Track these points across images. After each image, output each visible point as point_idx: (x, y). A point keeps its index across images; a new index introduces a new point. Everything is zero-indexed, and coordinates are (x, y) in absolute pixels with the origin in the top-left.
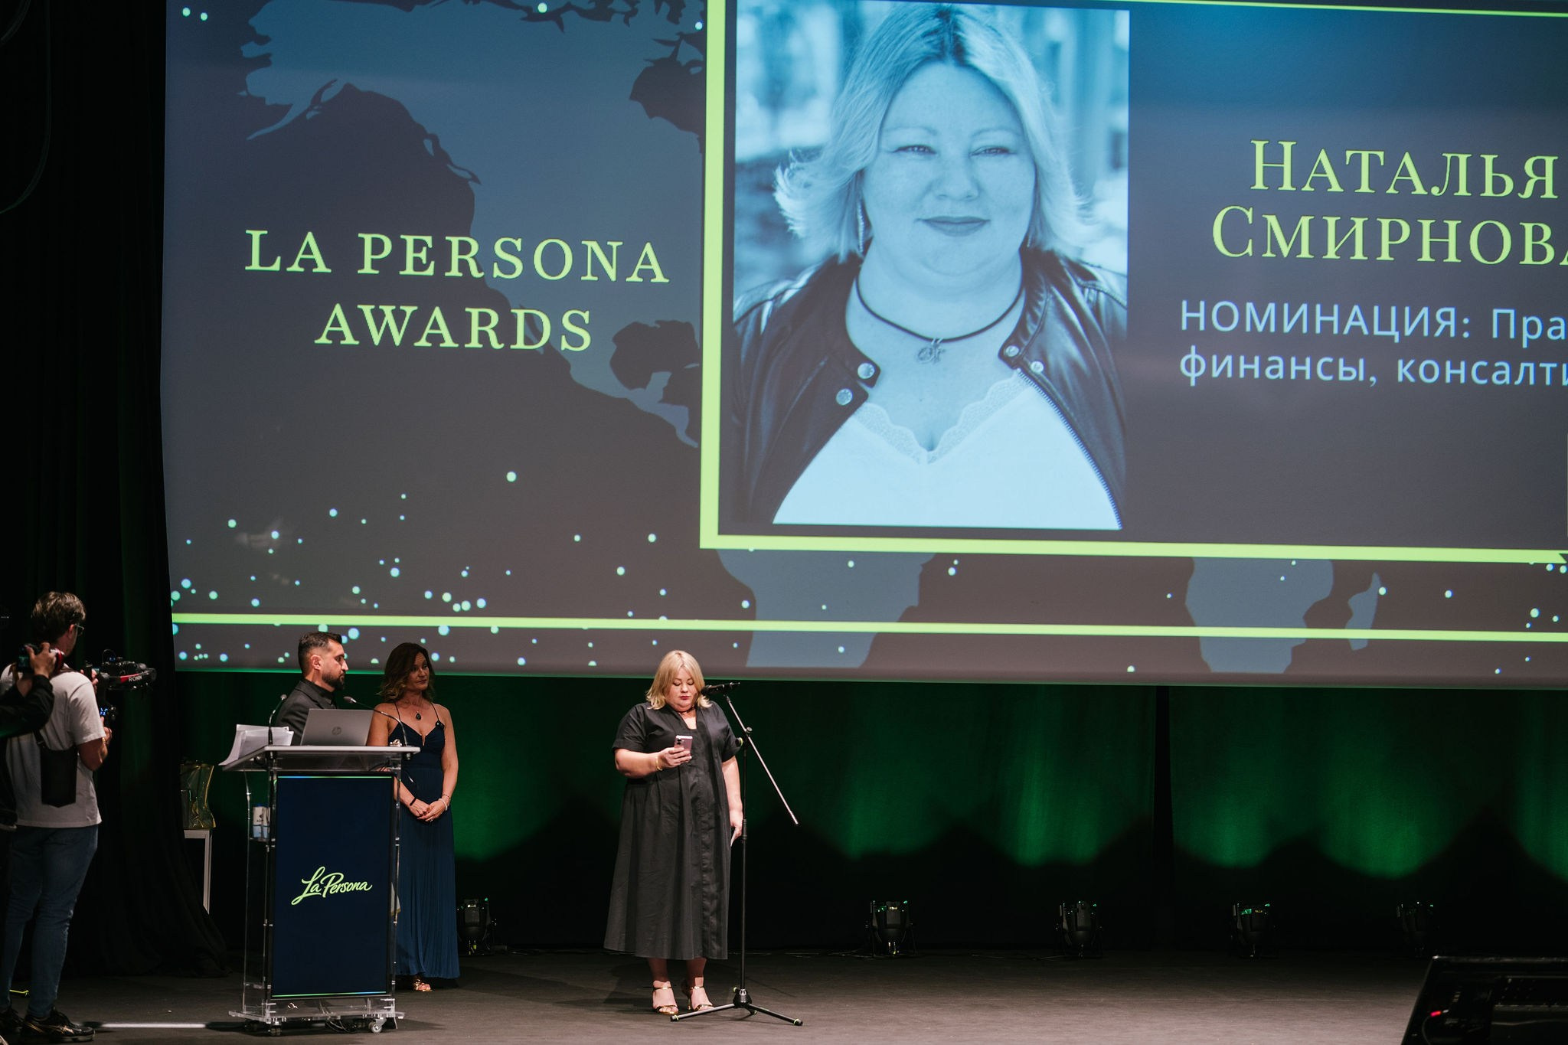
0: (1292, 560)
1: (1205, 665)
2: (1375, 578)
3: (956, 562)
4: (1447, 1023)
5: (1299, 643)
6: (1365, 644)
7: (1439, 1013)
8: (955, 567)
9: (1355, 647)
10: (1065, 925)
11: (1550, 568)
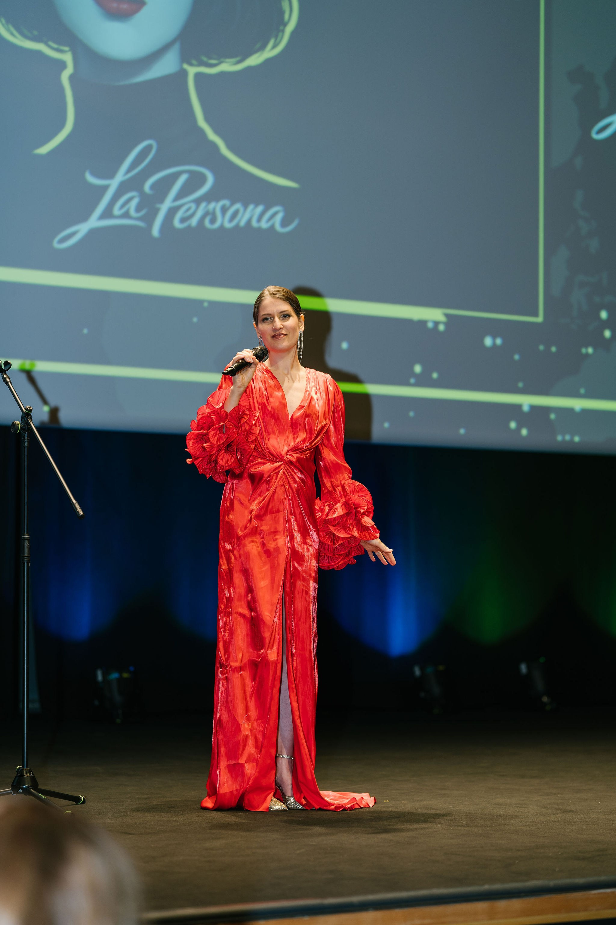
0: (204, 302)
11: (430, 325)
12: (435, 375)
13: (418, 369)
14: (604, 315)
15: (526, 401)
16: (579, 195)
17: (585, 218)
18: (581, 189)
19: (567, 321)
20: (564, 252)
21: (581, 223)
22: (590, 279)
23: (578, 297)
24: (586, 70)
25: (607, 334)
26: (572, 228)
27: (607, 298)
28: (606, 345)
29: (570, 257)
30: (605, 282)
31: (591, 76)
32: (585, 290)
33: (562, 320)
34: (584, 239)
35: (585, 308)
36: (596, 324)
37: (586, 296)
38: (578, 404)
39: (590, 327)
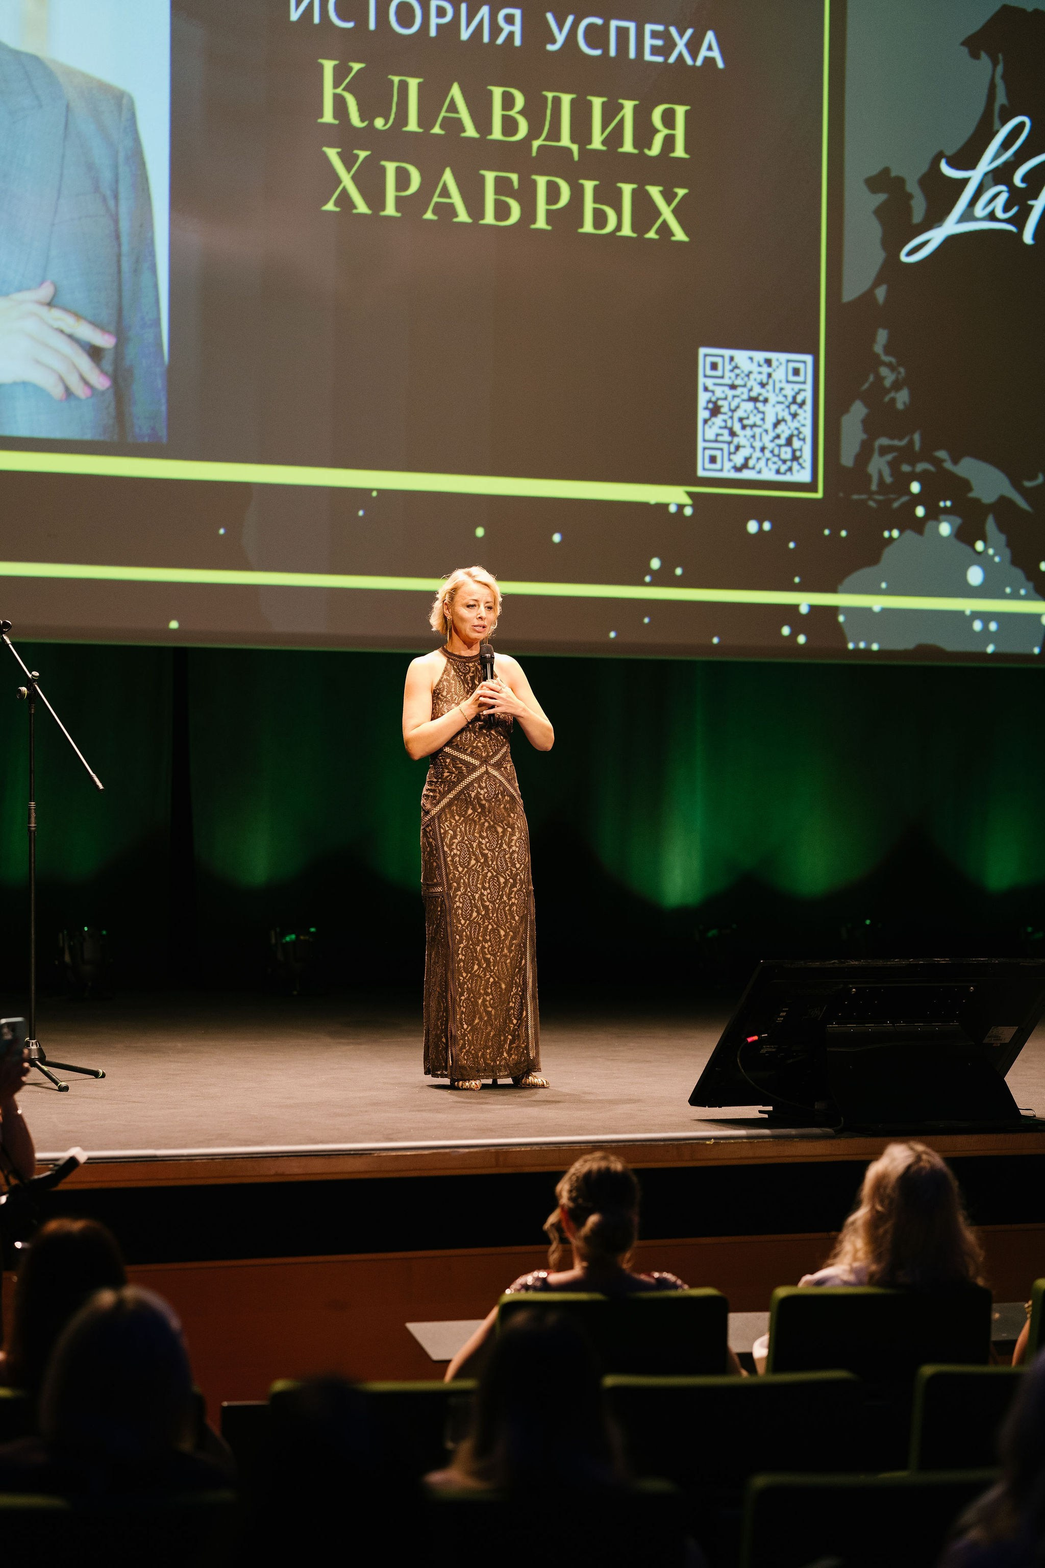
0: (371, 490)
1: (264, 621)
4: (763, 1051)
7: (756, 1038)
10: (67, 958)
11: (673, 509)
12: (679, 571)
13: (655, 564)
14: (915, 487)
15: (804, 601)
16: (882, 336)
17: (890, 366)
18: (885, 328)
19: (863, 497)
20: (858, 410)
21: (884, 371)
22: (896, 443)
23: (878, 466)
24: (893, 174)
25: (920, 511)
26: (871, 378)
27: (921, 467)
28: (918, 526)
29: (868, 415)
30: (917, 446)
31: (900, 181)
32: (889, 457)
33: (855, 497)
34: (888, 391)
35: (888, 479)
36: (905, 499)
37: (890, 464)
38: (877, 603)
39: (896, 505)
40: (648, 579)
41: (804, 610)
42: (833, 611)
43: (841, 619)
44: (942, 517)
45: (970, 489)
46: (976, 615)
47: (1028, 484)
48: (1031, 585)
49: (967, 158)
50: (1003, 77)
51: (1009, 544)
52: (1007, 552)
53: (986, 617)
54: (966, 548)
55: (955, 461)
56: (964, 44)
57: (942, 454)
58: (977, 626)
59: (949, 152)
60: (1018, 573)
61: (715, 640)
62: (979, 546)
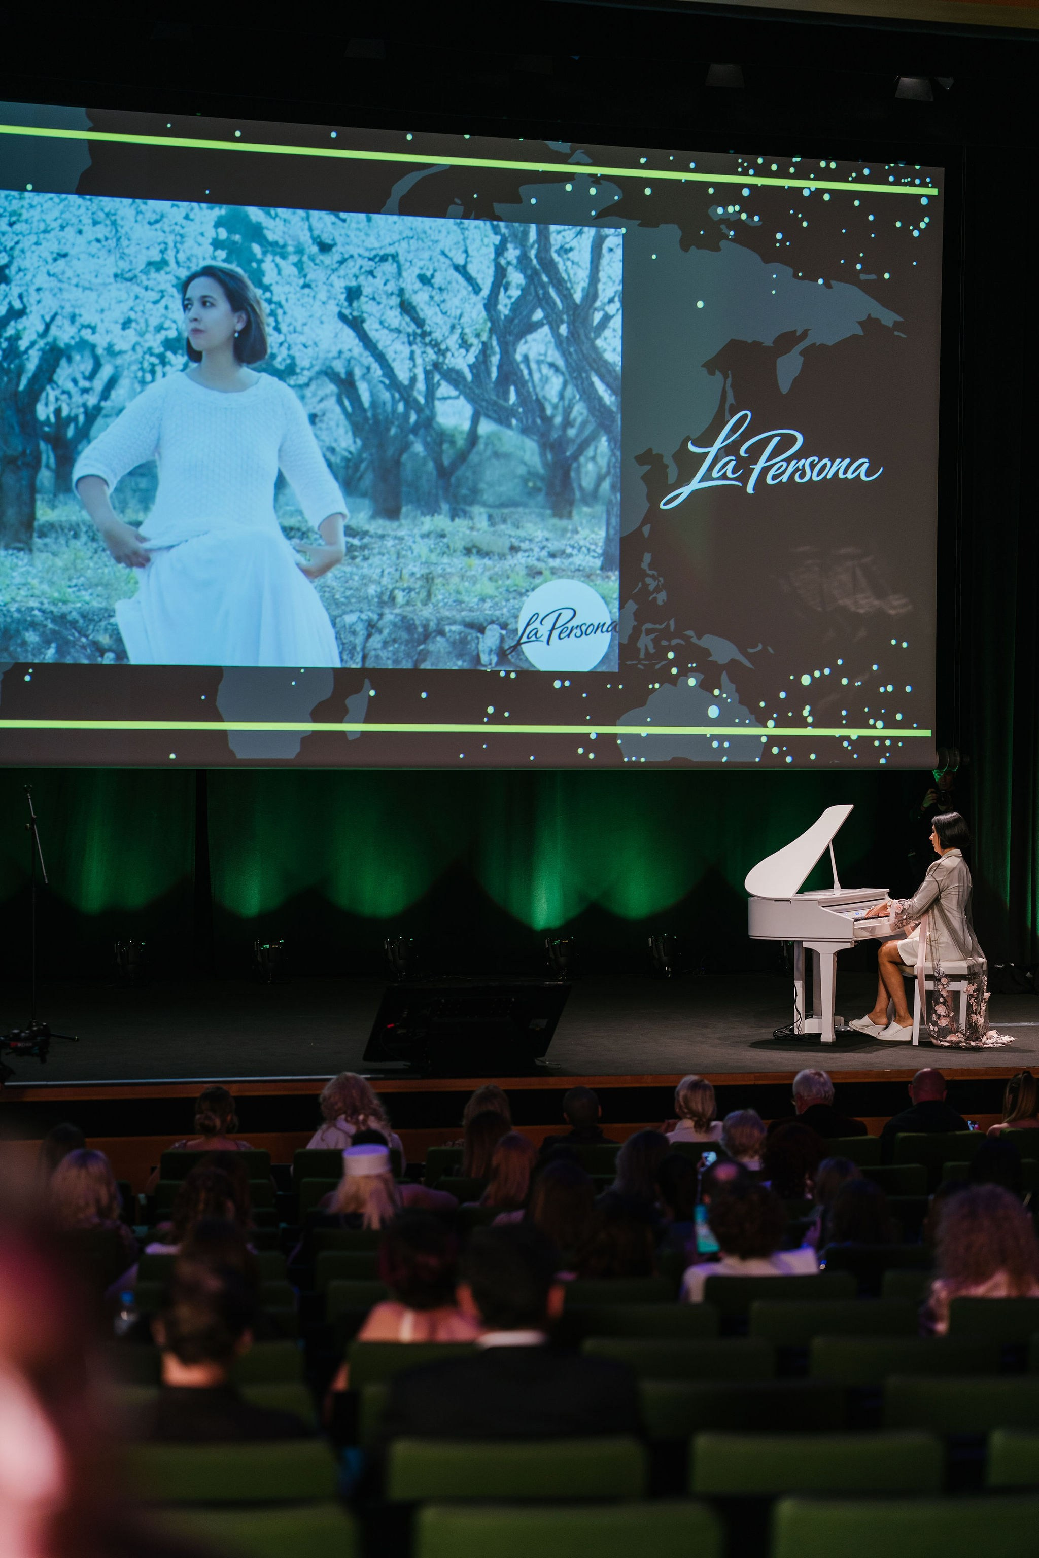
0: (301, 668)
1: (232, 753)
2: (367, 682)
3: (31, 671)
4: (399, 1032)
5: (306, 735)
6: (358, 736)
7: (392, 1025)
8: (29, 674)
9: (350, 738)
10: (119, 960)
11: (502, 674)
12: (507, 714)
13: (491, 710)
14: (671, 655)
15: (593, 731)
16: (647, 558)
17: (653, 576)
18: (648, 552)
19: (634, 662)
20: (632, 606)
21: (648, 580)
22: (657, 626)
23: (645, 642)
24: (654, 453)
25: (674, 671)
26: (640, 585)
27: (674, 642)
28: (673, 680)
29: (637, 609)
30: (672, 628)
31: (660, 457)
32: (653, 636)
33: (628, 663)
34: (653, 593)
35: (652, 651)
36: (663, 663)
37: (652, 640)
38: (644, 731)
39: (657, 667)
40: (485, 720)
41: (593, 737)
42: (615, 736)
43: (619, 742)
44: (689, 674)
45: (710, 655)
46: (714, 737)
47: (751, 651)
48: (753, 717)
49: (707, 440)
50: (732, 386)
51: (737, 691)
52: (737, 696)
53: (721, 738)
54: (706, 694)
55: (699, 637)
56: (703, 366)
57: (690, 633)
58: (715, 744)
59: (693, 437)
60: (744, 710)
61: (532, 758)
62: (716, 692)
